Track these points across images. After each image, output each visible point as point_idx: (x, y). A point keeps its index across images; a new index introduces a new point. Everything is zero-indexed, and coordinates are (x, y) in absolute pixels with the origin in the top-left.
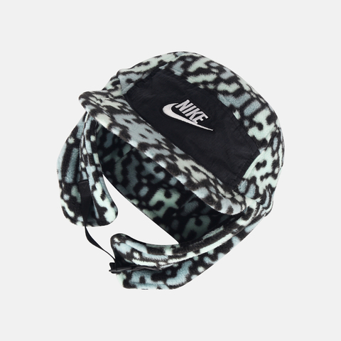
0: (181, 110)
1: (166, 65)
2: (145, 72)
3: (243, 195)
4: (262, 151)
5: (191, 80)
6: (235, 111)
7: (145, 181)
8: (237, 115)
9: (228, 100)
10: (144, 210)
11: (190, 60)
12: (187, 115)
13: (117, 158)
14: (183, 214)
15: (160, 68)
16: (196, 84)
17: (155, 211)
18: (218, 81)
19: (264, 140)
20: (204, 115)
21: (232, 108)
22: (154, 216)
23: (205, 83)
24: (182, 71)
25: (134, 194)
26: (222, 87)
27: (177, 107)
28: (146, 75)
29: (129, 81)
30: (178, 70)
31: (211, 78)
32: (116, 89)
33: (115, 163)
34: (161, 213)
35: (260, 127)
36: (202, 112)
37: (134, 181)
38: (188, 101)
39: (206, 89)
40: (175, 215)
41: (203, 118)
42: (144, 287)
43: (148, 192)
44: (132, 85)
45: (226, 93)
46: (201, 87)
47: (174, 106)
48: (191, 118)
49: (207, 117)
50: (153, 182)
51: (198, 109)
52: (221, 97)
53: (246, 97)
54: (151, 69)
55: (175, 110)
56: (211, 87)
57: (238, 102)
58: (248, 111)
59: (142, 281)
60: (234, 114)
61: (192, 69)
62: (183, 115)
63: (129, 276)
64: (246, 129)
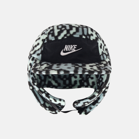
0: (66, 50)
1: (46, 40)
2: (41, 48)
3: (104, 60)
4: (98, 42)
5: (60, 38)
6: (82, 36)
7: (65, 79)
8: (84, 37)
9: (78, 35)
10: (73, 88)
11: (52, 32)
12: (70, 50)
13: (50, 80)
14: (85, 79)
15: (45, 42)
16: (63, 38)
17: (76, 85)
18: (68, 32)
19: (96, 38)
20: (75, 46)
21: (81, 36)
22: (77, 86)
23: (65, 35)
24: (54, 37)
25: (65, 86)
26: (72, 32)
27: (64, 50)
28: (42, 48)
29: (38, 55)
30: (52, 38)
31: (65, 32)
32: (36, 60)
33: (51, 82)
34: (78, 84)
35: (92, 35)
36: (74, 45)
37: (61, 82)
38: (66, 46)
39: (68, 37)
40: (83, 81)
41: (76, 47)
42: (92, 110)
43: (69, 81)
44: (41, 55)
45: (74, 33)
46: (66, 37)
47: (63, 51)
48: (72, 50)
49: (76, 46)
50: (67, 77)
51: (72, 45)
52: (75, 36)
53: (80, 29)
54: (42, 45)
55: (65, 52)
56: (68, 35)
57: (80, 33)
58: (85, 33)
59: (91, 108)
60: (83, 37)
61: (56, 34)
62: (69, 51)
63: (86, 111)
64: (90, 39)
